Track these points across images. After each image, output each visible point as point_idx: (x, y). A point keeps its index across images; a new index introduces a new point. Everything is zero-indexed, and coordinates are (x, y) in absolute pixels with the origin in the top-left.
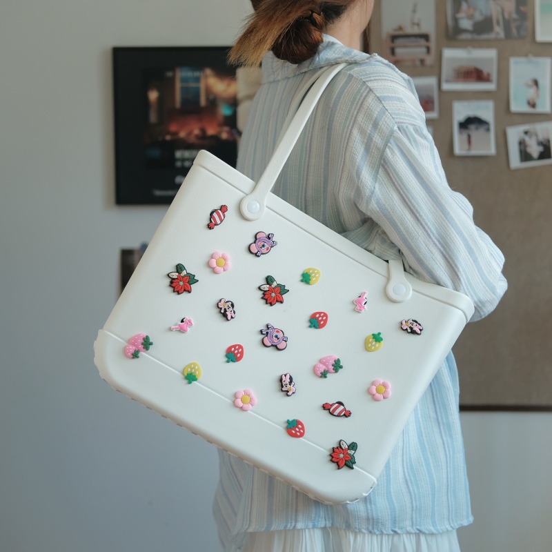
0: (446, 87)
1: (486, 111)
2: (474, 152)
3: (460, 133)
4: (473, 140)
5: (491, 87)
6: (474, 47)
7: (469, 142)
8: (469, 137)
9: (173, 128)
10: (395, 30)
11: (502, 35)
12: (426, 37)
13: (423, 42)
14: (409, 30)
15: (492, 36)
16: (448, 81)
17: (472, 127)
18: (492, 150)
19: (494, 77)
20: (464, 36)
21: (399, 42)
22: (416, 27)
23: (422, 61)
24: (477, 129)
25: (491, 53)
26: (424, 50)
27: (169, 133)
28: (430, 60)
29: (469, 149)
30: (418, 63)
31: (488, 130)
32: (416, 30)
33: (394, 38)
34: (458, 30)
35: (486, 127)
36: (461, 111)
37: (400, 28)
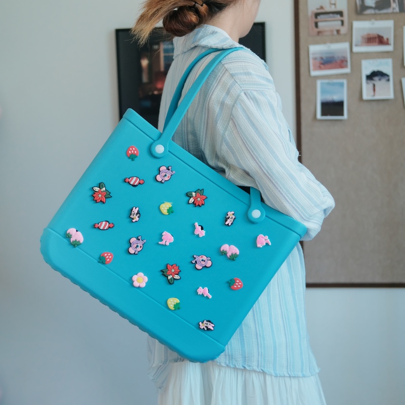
0: (356, 49)
1: (386, 66)
2: (377, 97)
3: (367, 83)
4: (377, 88)
5: (389, 48)
6: (376, 19)
7: (374, 90)
8: (374, 86)
9: (159, 86)
10: (318, 9)
11: (397, 10)
12: (340, 13)
13: (338, 17)
14: (328, 8)
15: (390, 10)
16: (356, 45)
17: (376, 78)
18: (391, 96)
19: (392, 41)
20: (368, 12)
21: (320, 18)
22: (333, 6)
23: (338, 31)
24: (380, 80)
25: (390, 24)
26: (340, 23)
27: (156, 89)
28: (344, 30)
29: (374, 95)
30: (335, 33)
31: (388, 80)
32: (333, 9)
33: (317, 15)
34: (364, 8)
35: (387, 78)
36: (368, 67)
37: (322, 8)
